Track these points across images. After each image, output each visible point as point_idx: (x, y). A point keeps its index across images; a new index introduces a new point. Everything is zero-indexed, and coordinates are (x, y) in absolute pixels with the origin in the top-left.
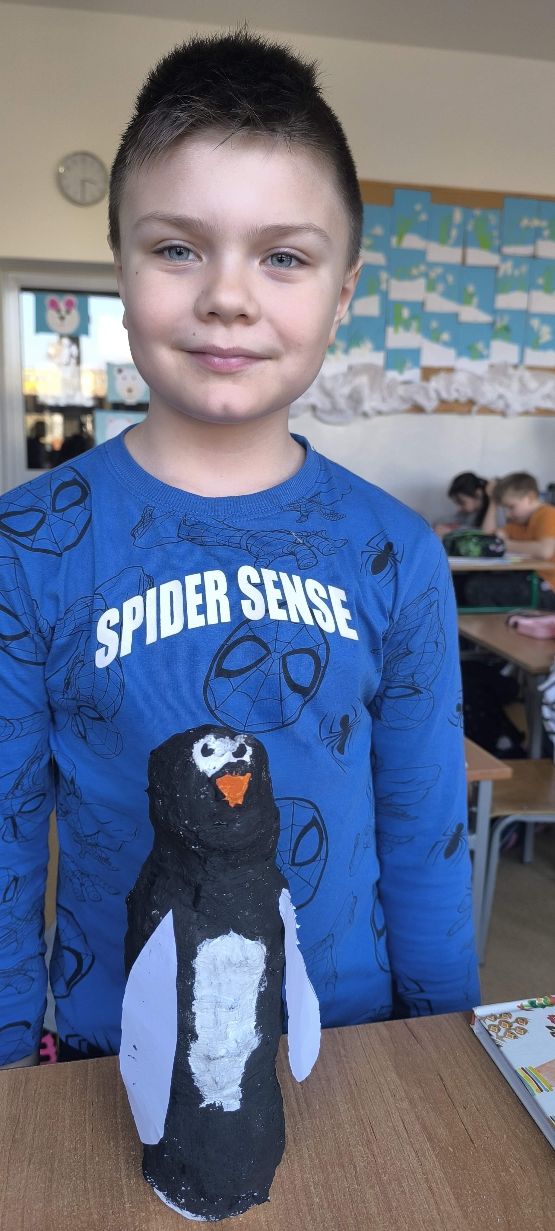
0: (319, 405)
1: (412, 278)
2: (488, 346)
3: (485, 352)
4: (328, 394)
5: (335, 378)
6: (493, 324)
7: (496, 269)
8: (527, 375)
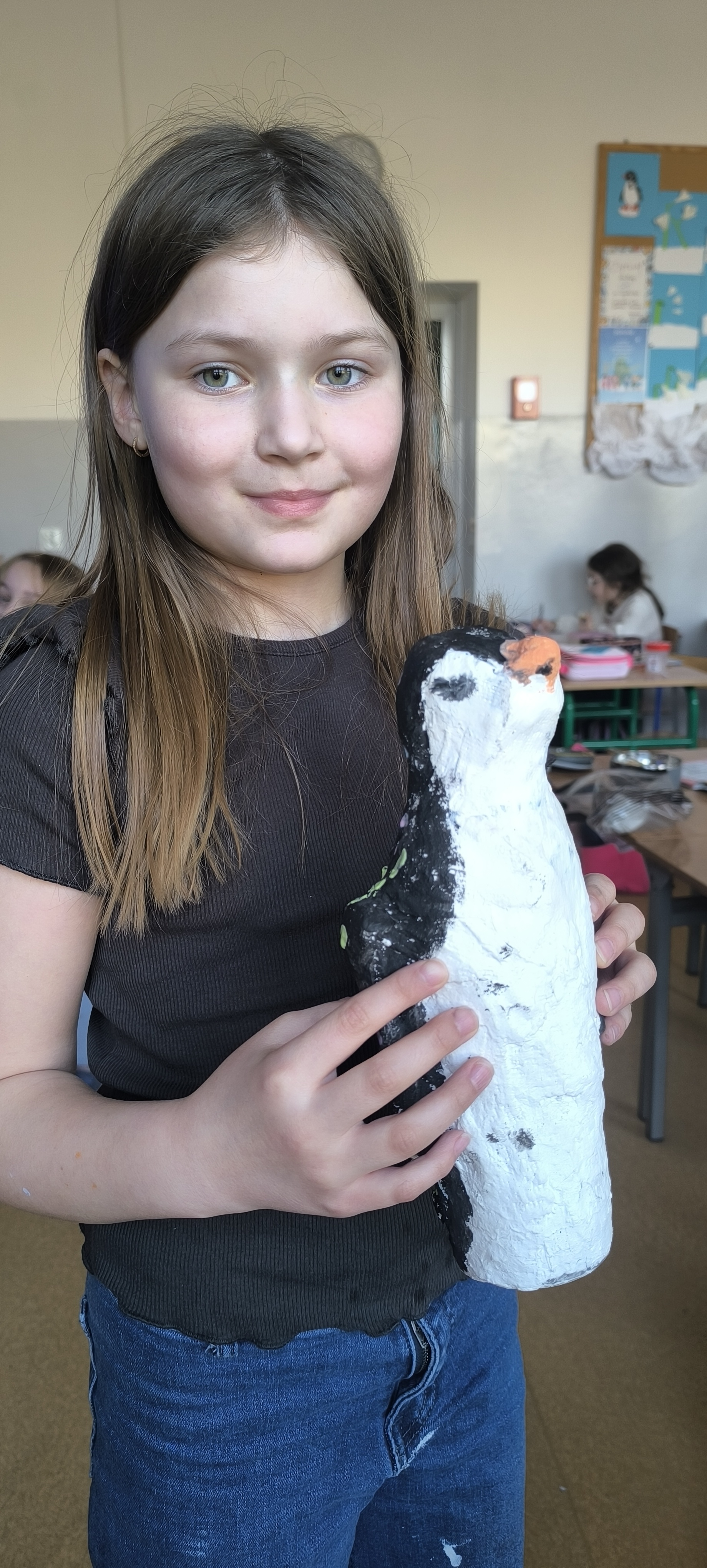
0: (656, 459)
4: (668, 444)
5: (678, 421)
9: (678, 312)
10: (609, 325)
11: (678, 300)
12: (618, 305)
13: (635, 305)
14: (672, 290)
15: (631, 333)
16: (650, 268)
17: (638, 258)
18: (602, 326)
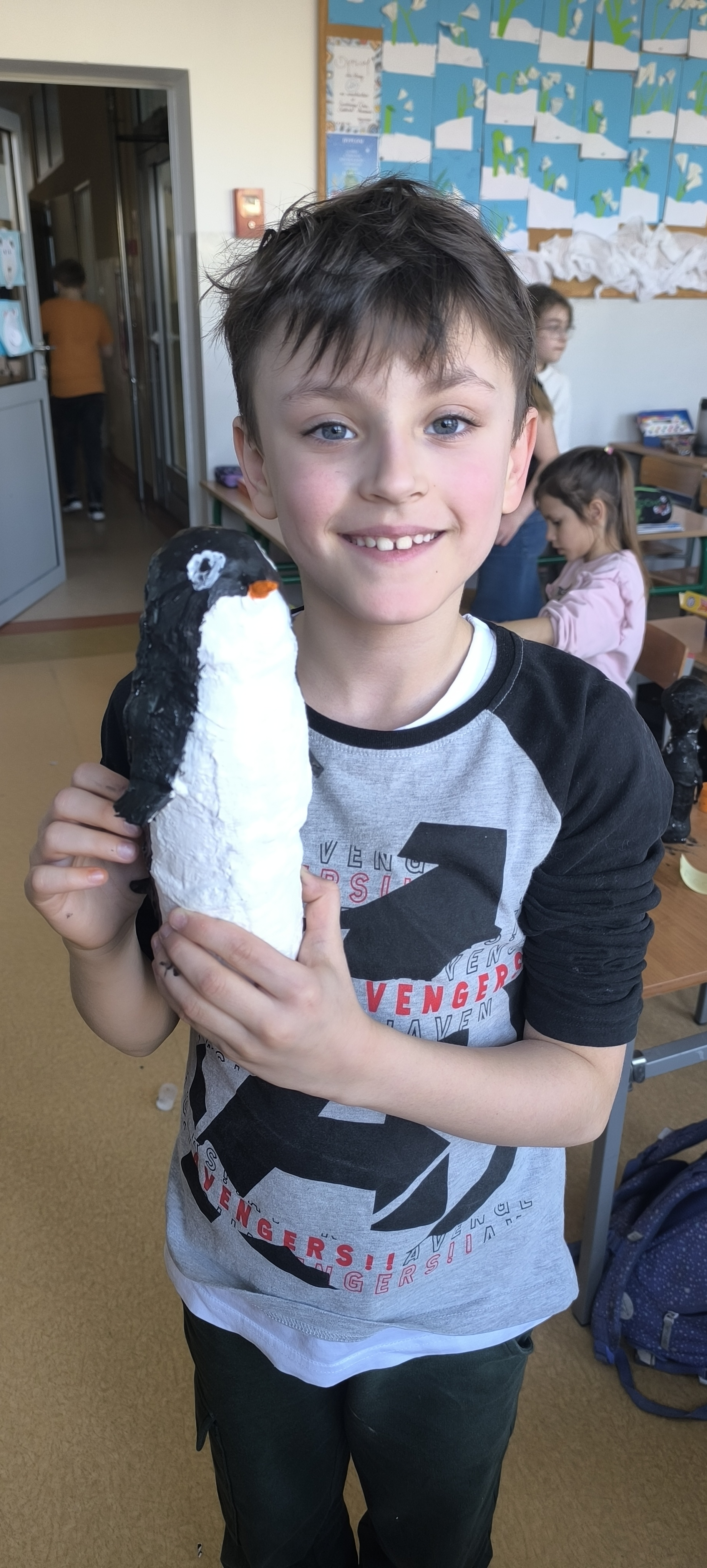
1: (519, 89)
2: (617, 197)
3: (614, 205)
6: (626, 162)
7: (635, 74)
8: (668, 237)
9: (410, 120)
10: (338, 132)
11: (409, 106)
12: (346, 108)
13: (363, 109)
14: (403, 94)
15: (361, 141)
16: (379, 65)
17: (365, 52)
18: (330, 132)
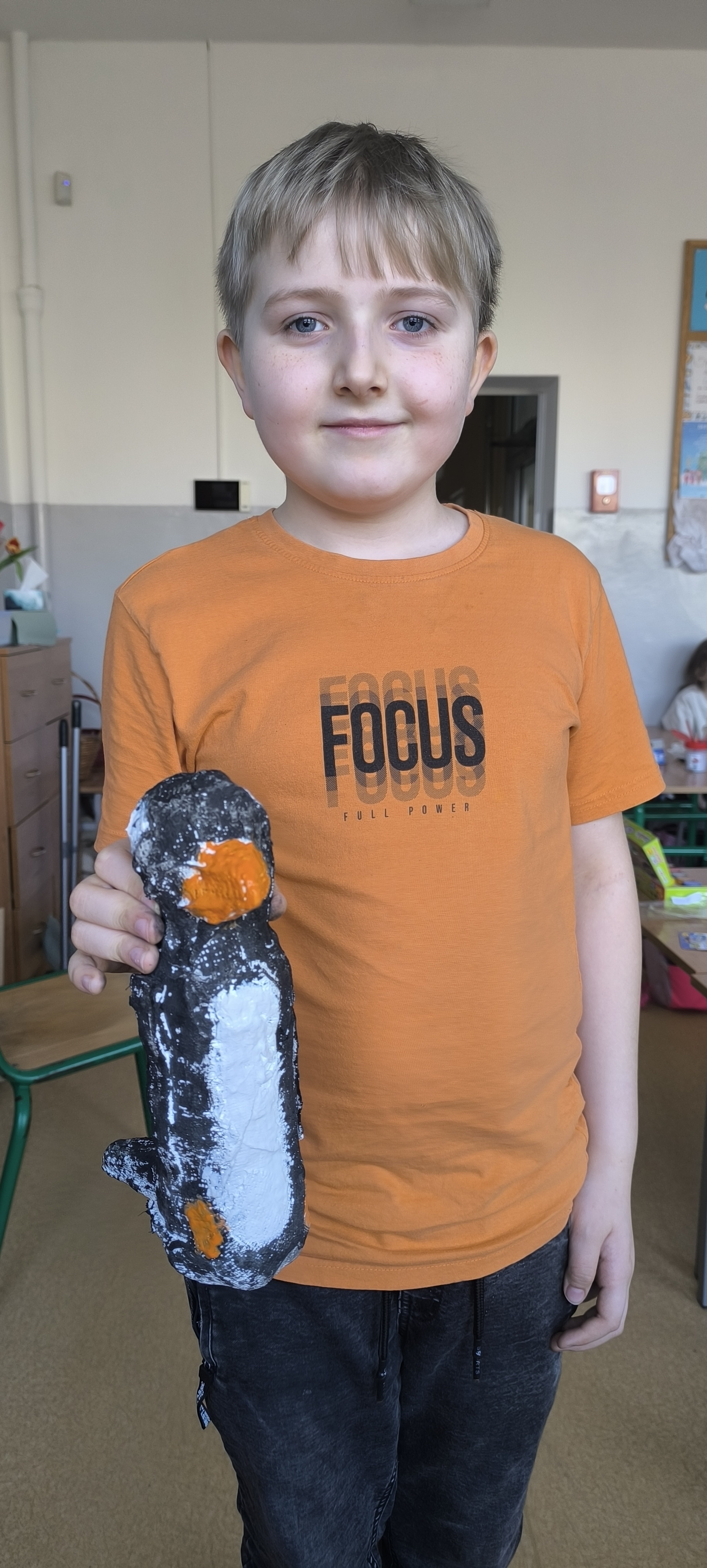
10: (694, 419)
12: (703, 399)
18: (686, 420)
